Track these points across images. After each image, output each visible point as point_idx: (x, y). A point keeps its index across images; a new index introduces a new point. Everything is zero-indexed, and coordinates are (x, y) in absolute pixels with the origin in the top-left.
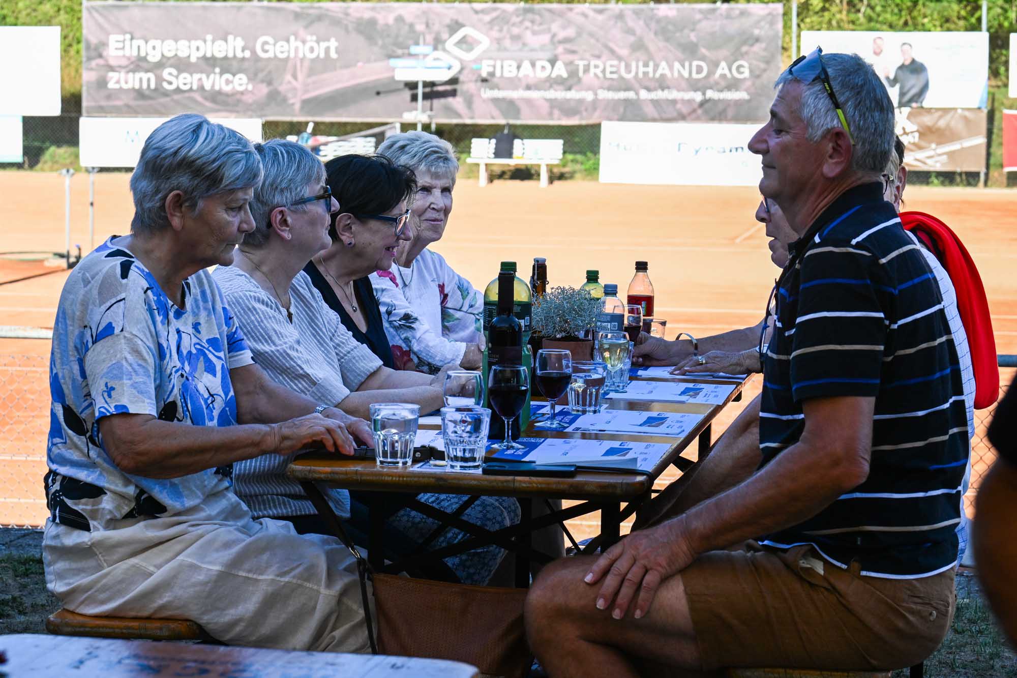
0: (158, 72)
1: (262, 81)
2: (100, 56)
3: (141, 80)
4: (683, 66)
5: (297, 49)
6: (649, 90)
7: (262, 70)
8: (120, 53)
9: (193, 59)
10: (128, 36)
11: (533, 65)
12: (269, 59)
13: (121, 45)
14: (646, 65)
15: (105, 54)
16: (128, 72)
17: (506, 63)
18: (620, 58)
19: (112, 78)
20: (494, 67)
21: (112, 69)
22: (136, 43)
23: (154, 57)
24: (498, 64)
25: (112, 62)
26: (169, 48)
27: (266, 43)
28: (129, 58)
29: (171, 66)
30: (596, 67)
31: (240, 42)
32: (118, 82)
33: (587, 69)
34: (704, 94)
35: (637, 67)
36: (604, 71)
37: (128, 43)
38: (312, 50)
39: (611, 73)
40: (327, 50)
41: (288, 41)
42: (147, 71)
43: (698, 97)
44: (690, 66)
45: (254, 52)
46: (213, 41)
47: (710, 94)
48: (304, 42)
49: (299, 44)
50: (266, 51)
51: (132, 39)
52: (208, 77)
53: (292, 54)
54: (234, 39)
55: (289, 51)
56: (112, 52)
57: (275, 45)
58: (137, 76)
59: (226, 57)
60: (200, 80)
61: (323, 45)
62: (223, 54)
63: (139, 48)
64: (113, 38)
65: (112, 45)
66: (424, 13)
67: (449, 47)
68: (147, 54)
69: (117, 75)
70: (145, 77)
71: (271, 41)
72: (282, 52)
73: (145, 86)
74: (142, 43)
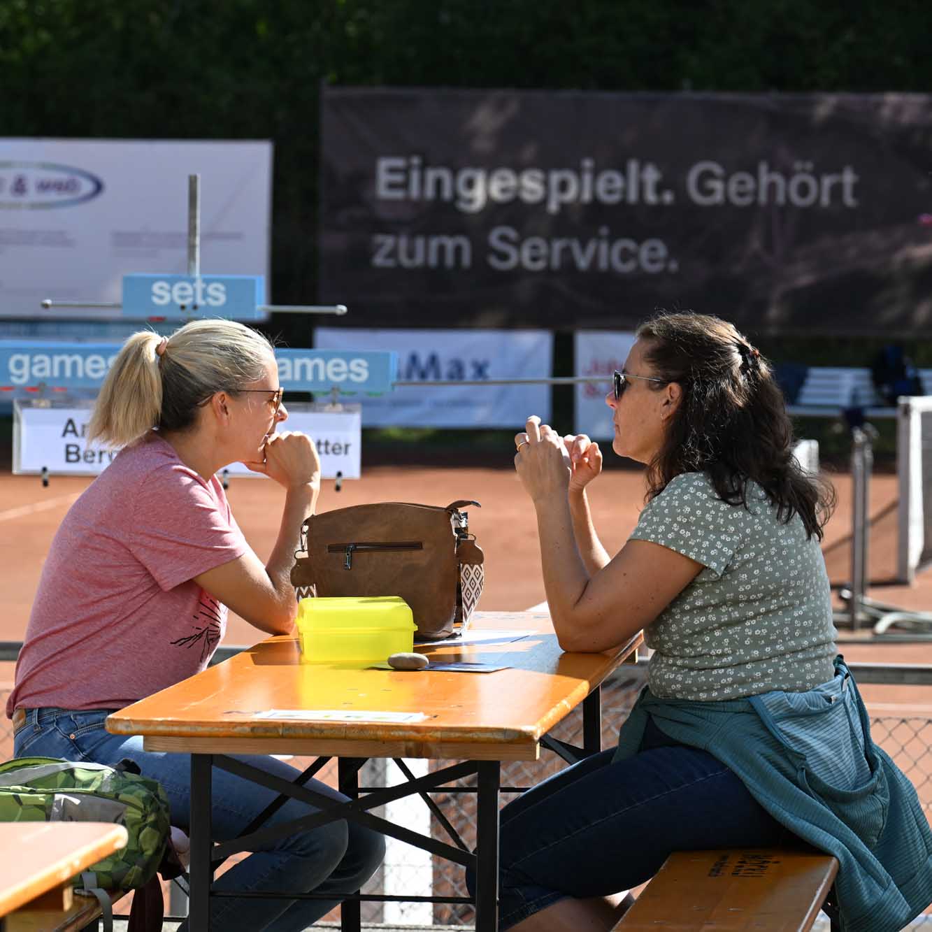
0: (478, 234)
1: (701, 255)
2: (359, 202)
3: (442, 249)
5: (772, 187)
7: (700, 232)
8: (400, 195)
9: (553, 207)
10: (416, 161)
12: (714, 208)
13: (398, 178)
15: (367, 195)
16: (414, 236)
19: (380, 246)
21: (379, 228)
22: (431, 175)
23: (471, 203)
25: (383, 214)
26: (502, 185)
27: (707, 175)
28: (418, 204)
29: (506, 223)
31: (652, 175)
32: (393, 254)
37: (415, 176)
38: (804, 190)
40: (837, 190)
41: (754, 173)
42: (455, 233)
45: (681, 193)
46: (596, 173)
48: (788, 174)
49: (778, 179)
50: (709, 192)
51: (423, 167)
52: (584, 246)
53: (763, 198)
54: (641, 169)
55: (756, 193)
56: (383, 192)
57: (726, 179)
58: (434, 243)
59: (623, 203)
60: (567, 251)
61: (827, 181)
62: (615, 198)
63: (439, 184)
64: (384, 164)
65: (383, 178)
68: (456, 197)
69: (391, 240)
70: (450, 244)
71: (719, 171)
72: (741, 194)
73: (451, 263)
74: (446, 176)
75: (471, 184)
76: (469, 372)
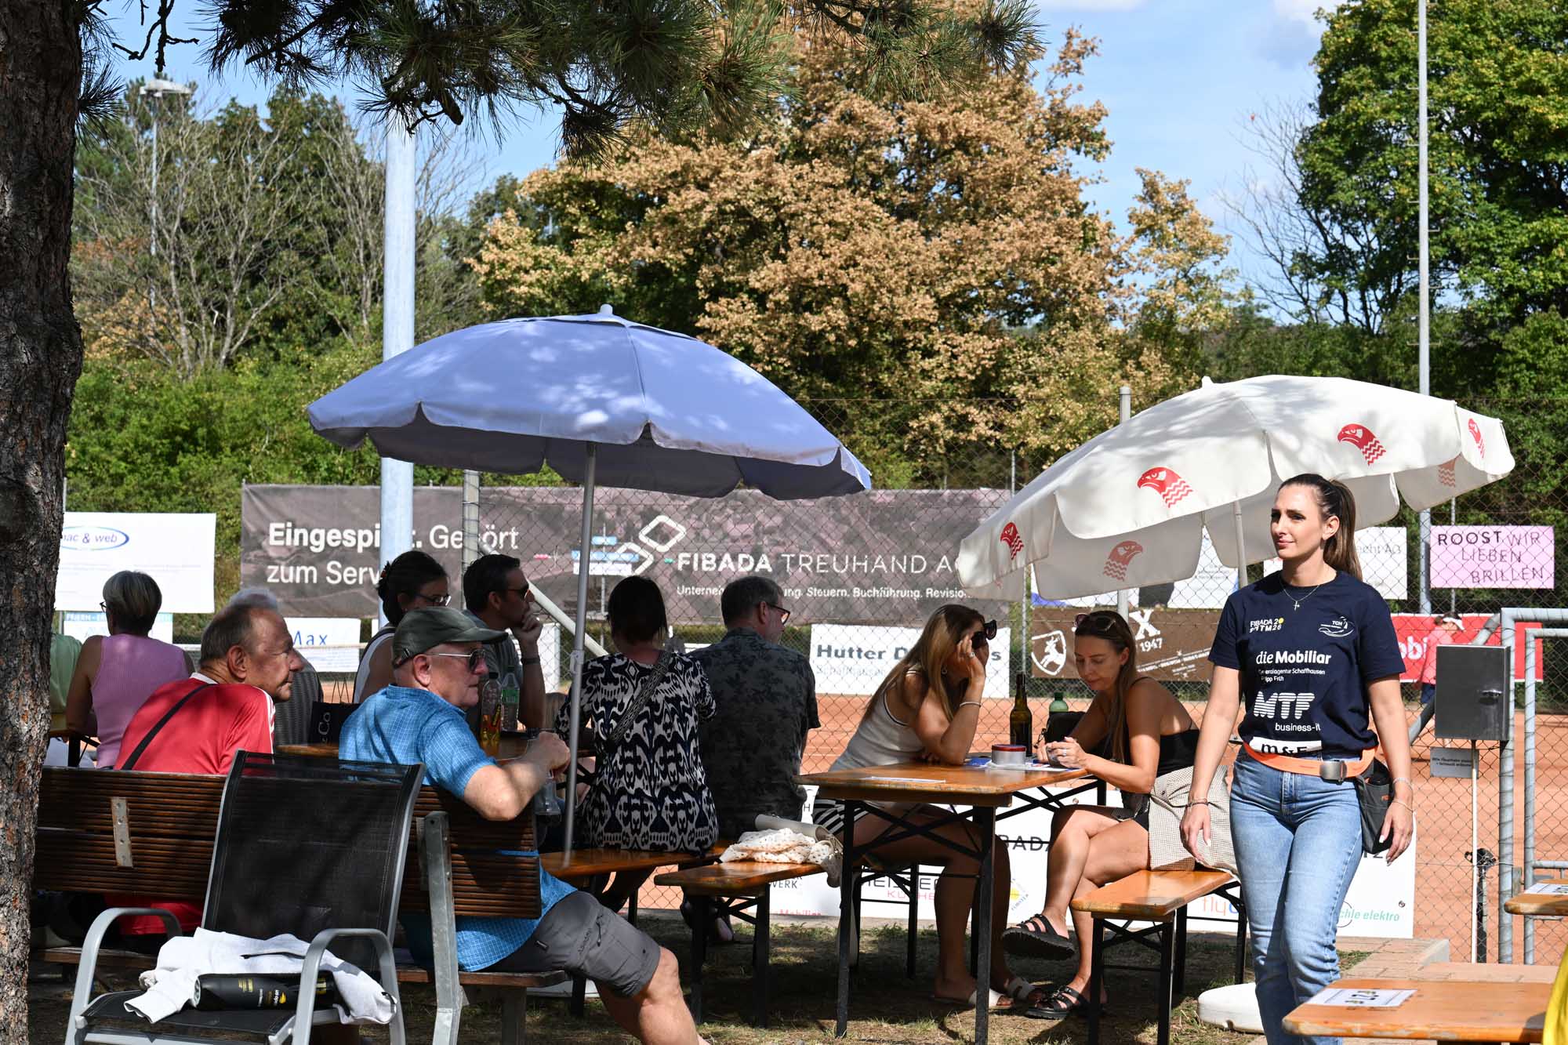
0: (320, 565)
2: (260, 547)
3: (302, 573)
4: (901, 561)
6: (864, 588)
8: (281, 543)
9: (360, 550)
10: (289, 524)
11: (735, 558)
12: (443, 550)
13: (281, 534)
14: (860, 559)
15: (264, 543)
16: (288, 565)
17: (704, 557)
18: (830, 551)
19: (271, 571)
20: (692, 559)
21: (271, 561)
22: (297, 532)
23: (318, 547)
24: (696, 556)
25: (272, 553)
26: (333, 537)
27: (440, 532)
28: (289, 549)
29: (336, 559)
30: (805, 560)
32: (277, 576)
33: (795, 562)
34: (923, 592)
35: (851, 560)
36: (814, 566)
37: (289, 531)
38: (490, 540)
39: (822, 567)
40: (508, 538)
42: (309, 564)
43: (916, 595)
44: (909, 559)
45: (426, 542)
47: (931, 592)
48: (482, 532)
50: (441, 542)
51: (294, 527)
56: (272, 542)
57: (450, 534)
58: (299, 569)
60: (367, 573)
61: (502, 535)
63: (301, 536)
64: (273, 526)
65: (273, 534)
66: (615, 498)
67: (642, 537)
68: (310, 544)
69: (276, 568)
70: (307, 570)
71: (446, 530)
72: (457, 543)
73: (307, 581)
74: (305, 532)
75: (317, 537)
76: (318, 641)
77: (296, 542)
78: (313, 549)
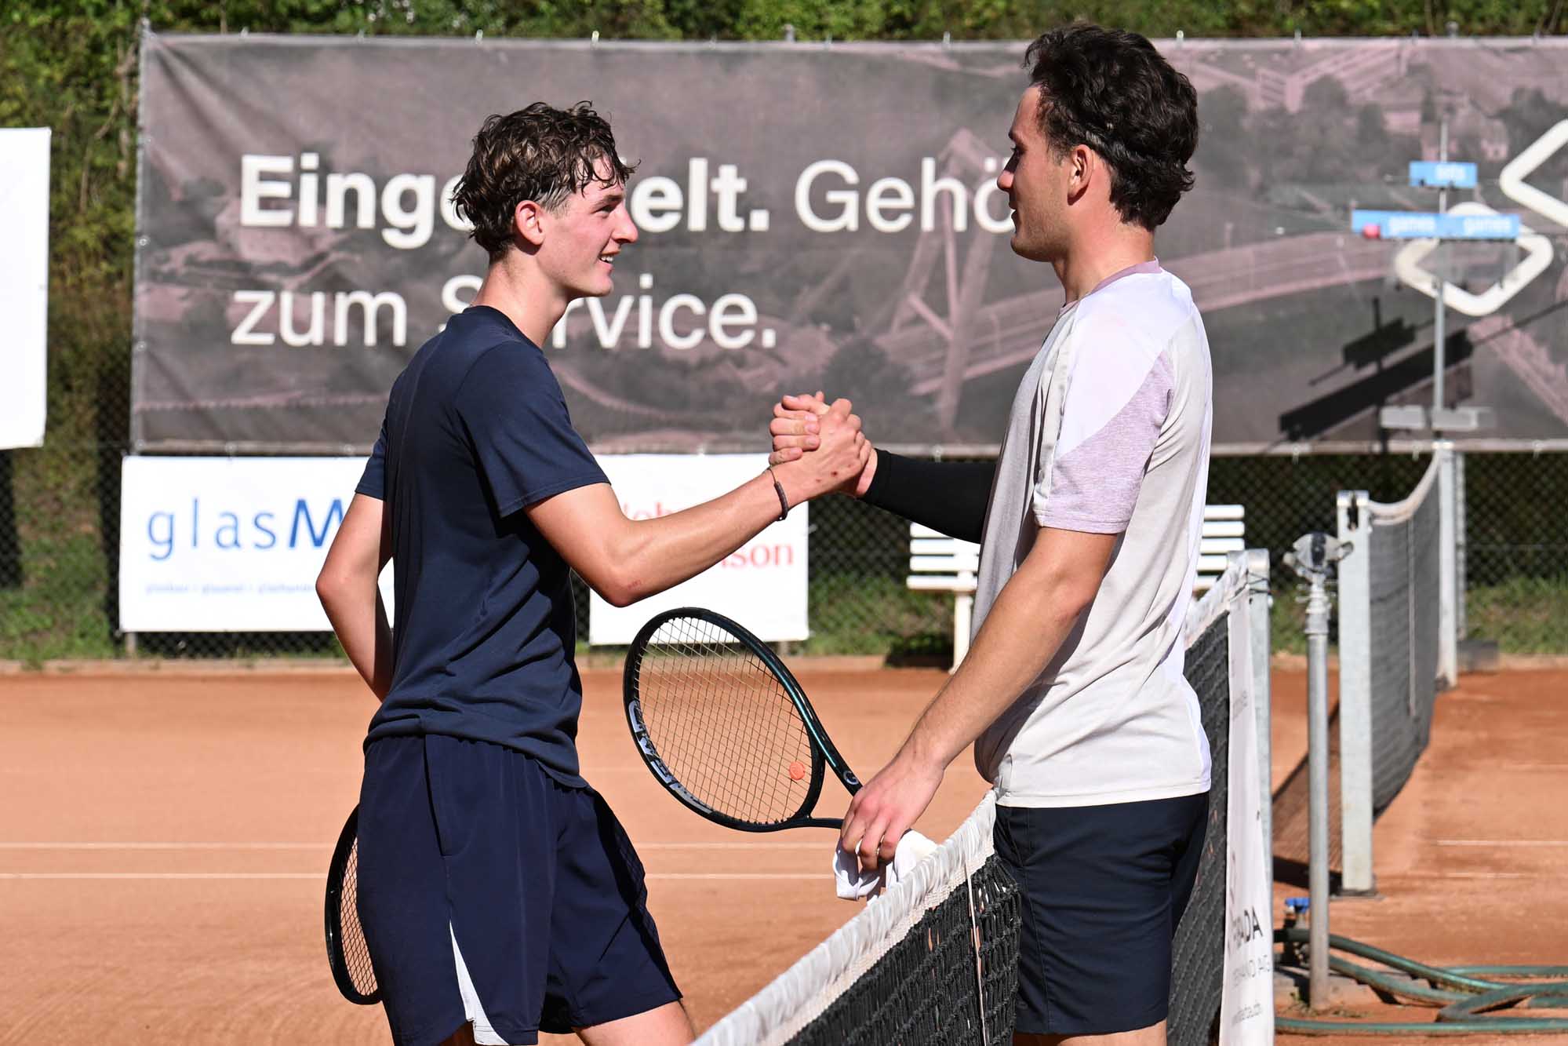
0: (422, 288)
1: (816, 318)
2: (206, 229)
3: (356, 313)
5: (944, 202)
7: (815, 280)
8: (283, 218)
10: (310, 161)
12: (841, 239)
13: (282, 190)
15: (222, 220)
16: (306, 290)
19: (251, 306)
21: (250, 277)
25: (251, 252)
27: (828, 182)
28: (312, 240)
31: (730, 183)
32: (269, 325)
37: (309, 184)
41: (914, 179)
42: (377, 286)
45: (784, 213)
48: (972, 181)
49: (955, 186)
50: (837, 210)
51: (324, 171)
52: (610, 309)
53: (928, 223)
54: (713, 173)
55: (916, 211)
56: (251, 214)
57: (862, 190)
58: (343, 302)
59: (680, 233)
62: (669, 222)
63: (351, 199)
64: (253, 165)
65: (252, 190)
66: (1414, 69)
67: (1511, 181)
68: (381, 221)
69: (265, 299)
70: (371, 304)
71: (850, 176)
72: (888, 214)
73: (370, 338)
74: (364, 185)
75: (408, 201)
77: (335, 216)
78: (392, 237)
